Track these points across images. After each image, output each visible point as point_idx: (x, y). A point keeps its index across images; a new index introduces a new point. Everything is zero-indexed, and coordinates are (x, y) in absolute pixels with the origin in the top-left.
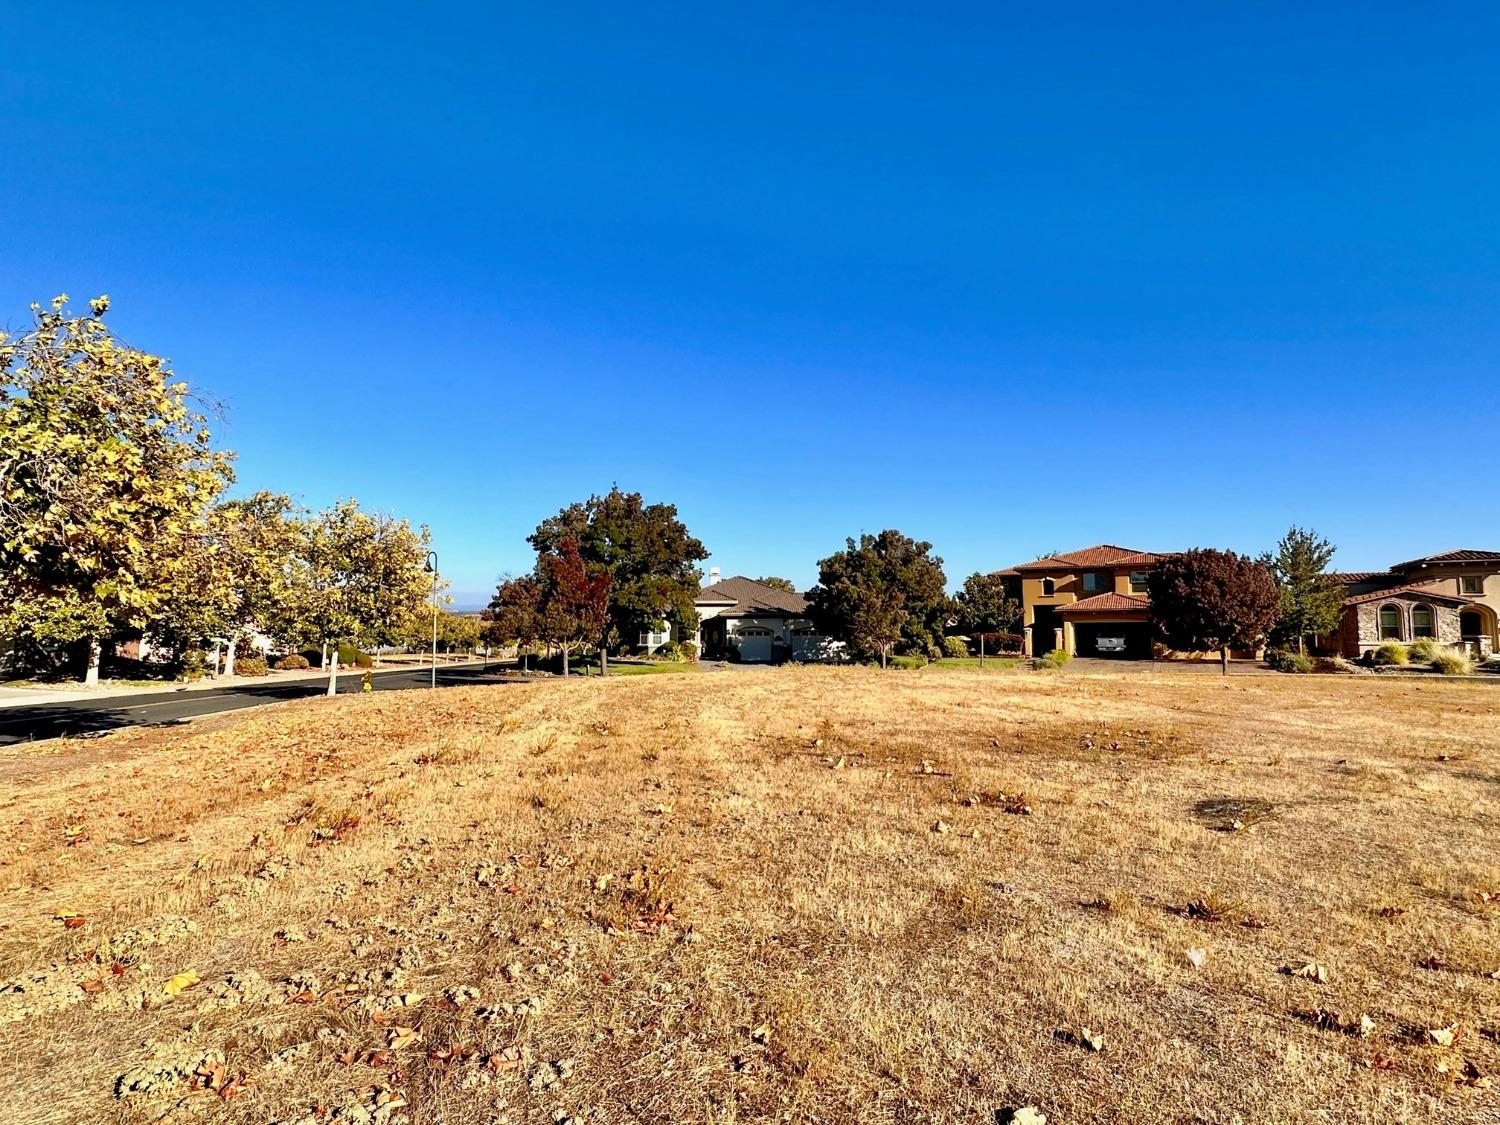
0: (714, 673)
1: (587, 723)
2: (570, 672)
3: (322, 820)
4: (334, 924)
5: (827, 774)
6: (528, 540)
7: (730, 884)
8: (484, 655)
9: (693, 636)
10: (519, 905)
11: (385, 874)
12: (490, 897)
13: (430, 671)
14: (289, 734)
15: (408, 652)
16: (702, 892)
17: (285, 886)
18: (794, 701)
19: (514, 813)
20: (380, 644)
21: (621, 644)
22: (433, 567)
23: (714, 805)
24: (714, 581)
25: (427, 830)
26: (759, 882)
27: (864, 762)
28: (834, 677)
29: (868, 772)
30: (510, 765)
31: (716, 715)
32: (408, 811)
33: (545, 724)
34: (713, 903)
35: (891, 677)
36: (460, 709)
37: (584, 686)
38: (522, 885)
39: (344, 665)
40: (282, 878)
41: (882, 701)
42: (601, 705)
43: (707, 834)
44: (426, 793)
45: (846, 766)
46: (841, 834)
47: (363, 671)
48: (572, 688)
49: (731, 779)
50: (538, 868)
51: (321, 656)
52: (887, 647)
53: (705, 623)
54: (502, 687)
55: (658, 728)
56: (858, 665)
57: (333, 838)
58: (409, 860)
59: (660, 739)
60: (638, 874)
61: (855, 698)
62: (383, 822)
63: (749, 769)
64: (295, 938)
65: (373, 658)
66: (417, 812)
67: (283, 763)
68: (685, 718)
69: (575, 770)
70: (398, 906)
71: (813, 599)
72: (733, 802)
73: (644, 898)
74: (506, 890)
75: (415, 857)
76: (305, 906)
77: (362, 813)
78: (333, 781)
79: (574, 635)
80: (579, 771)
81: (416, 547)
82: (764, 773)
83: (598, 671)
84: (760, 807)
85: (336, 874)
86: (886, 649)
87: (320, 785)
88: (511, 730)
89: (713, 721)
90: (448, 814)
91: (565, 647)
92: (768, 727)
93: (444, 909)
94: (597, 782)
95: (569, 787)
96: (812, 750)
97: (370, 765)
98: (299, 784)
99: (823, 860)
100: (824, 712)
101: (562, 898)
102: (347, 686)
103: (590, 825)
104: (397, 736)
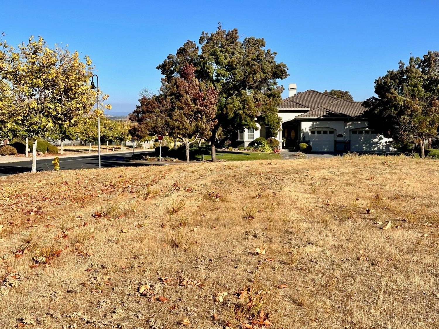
0: (292, 160)
1: (205, 193)
2: (191, 159)
3: (38, 252)
4: (52, 315)
5: (378, 232)
6: (158, 68)
7: (308, 304)
8: (131, 147)
9: (276, 134)
10: (167, 309)
11: (81, 286)
12: (148, 303)
13: (98, 157)
14: (10, 197)
15: (81, 144)
16: (288, 307)
17: (18, 291)
18: (353, 181)
19: (160, 250)
20: (63, 139)
21: (226, 139)
22: (96, 85)
23: (295, 250)
24: (292, 93)
25: (104, 260)
26: (329, 303)
27: (406, 225)
28: (383, 164)
29: (410, 232)
30: (155, 220)
31: (295, 189)
32: (91, 247)
33: (176, 194)
34: (296, 314)
35: (428, 165)
36: (119, 182)
37: (202, 167)
38: (168, 297)
39: (40, 153)
40: (17, 286)
41: (421, 182)
42: (213, 181)
43: (291, 270)
44: (102, 236)
45: (392, 228)
46: (389, 274)
47: (53, 157)
48: (192, 169)
49: (307, 234)
50: (178, 286)
51: (25, 147)
52: (426, 142)
53: (285, 125)
54: (145, 168)
55: (254, 198)
56: (402, 156)
57: (45, 263)
58: (95, 278)
59: (256, 205)
60: (245, 293)
61: (399, 179)
62: (76, 254)
63: (320, 227)
64: (29, 322)
65: (59, 148)
66: (97, 249)
67: (8, 215)
68: (272, 191)
69: (199, 224)
70: (90, 306)
71: (369, 106)
72: (309, 249)
73: (249, 309)
74: (158, 299)
75: (99, 276)
76: (33, 304)
77: (62, 248)
78: (42, 228)
79: (193, 134)
80: (201, 225)
81: (85, 71)
82: (331, 230)
83: (209, 158)
84: (328, 253)
85: (50, 286)
86: (424, 143)
87: (34, 230)
88: (154, 197)
89: (292, 193)
90: (116, 250)
91: (187, 142)
92: (333, 199)
93: (119, 310)
94: (213, 232)
95: (195, 236)
96: (367, 216)
97: (65, 217)
98: (20, 228)
99: (375, 292)
100: (376, 189)
101: (195, 306)
102: (43, 166)
103: (210, 260)
104: (80, 199)
